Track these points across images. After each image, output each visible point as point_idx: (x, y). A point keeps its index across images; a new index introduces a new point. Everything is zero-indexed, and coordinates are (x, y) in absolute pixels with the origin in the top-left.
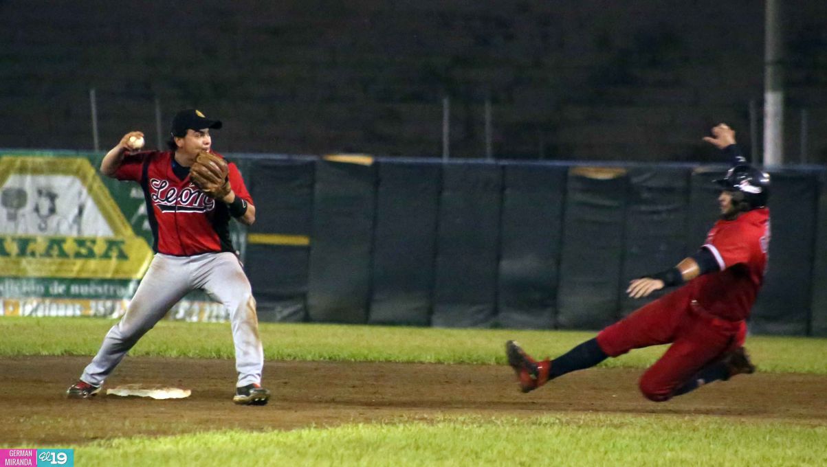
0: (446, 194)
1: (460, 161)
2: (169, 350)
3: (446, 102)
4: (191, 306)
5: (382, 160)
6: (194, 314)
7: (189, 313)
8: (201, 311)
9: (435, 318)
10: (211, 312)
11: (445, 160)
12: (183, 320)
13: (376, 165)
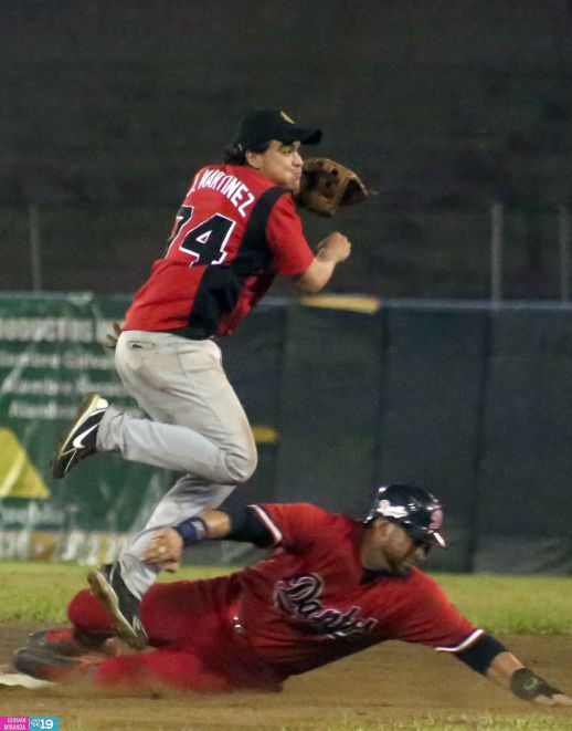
0: (498, 360)
1: (520, 306)
2: (52, 610)
3: (496, 211)
4: (86, 539)
5: (395, 304)
6: (93, 552)
7: (83, 551)
8: (104, 548)
9: (479, 558)
10: (119, 549)
11: (496, 305)
12: (73, 562)
13: (383, 313)
